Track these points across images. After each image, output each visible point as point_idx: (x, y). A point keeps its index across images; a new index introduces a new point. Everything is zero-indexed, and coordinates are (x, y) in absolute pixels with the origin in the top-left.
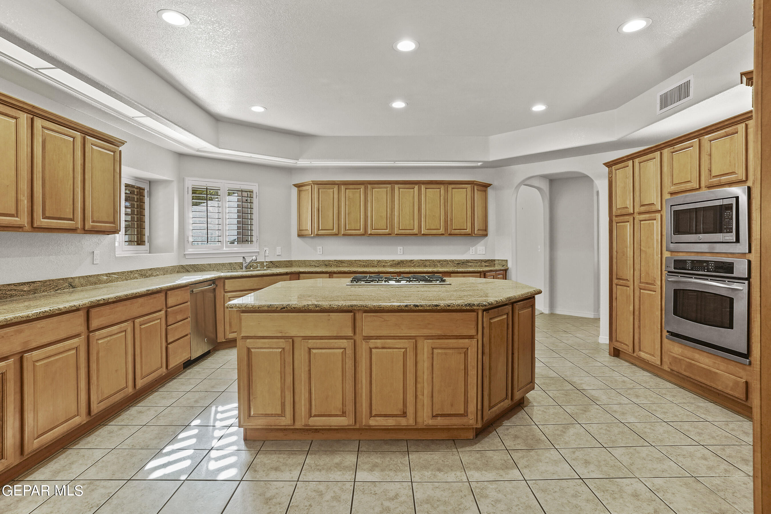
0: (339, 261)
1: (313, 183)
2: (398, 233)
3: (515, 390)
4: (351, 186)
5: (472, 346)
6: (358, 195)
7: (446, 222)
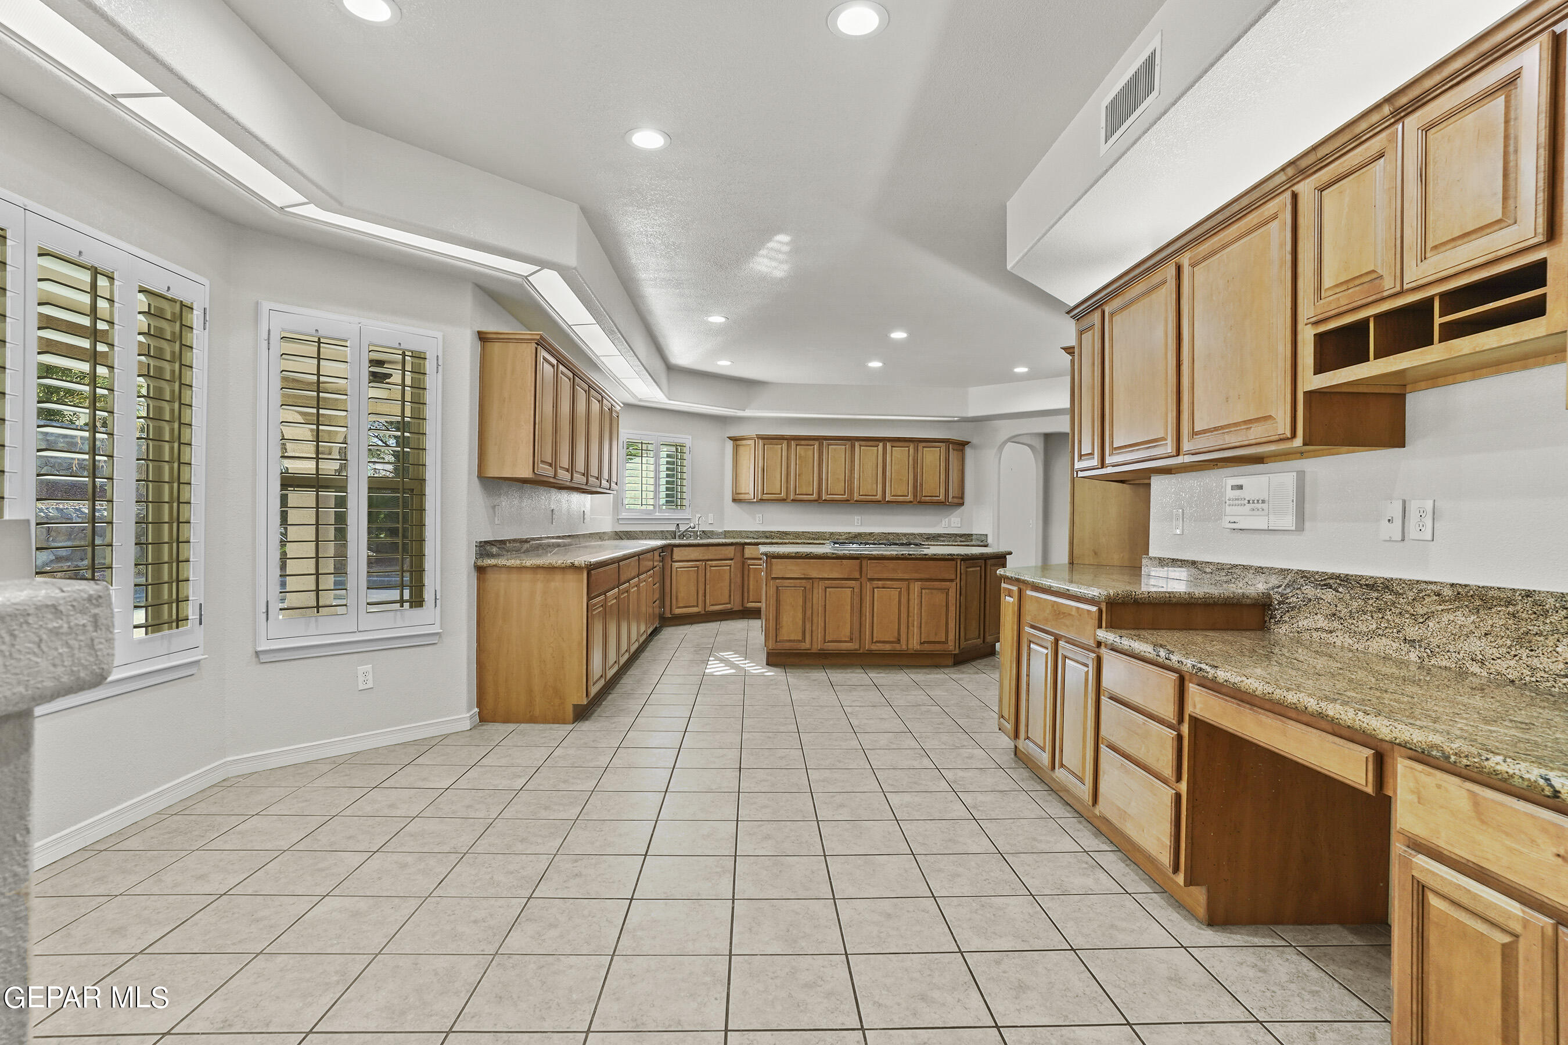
0: (783, 532)
1: (758, 438)
2: (858, 499)
3: (987, 635)
4: (803, 442)
5: (953, 587)
6: (810, 453)
7: (915, 487)
